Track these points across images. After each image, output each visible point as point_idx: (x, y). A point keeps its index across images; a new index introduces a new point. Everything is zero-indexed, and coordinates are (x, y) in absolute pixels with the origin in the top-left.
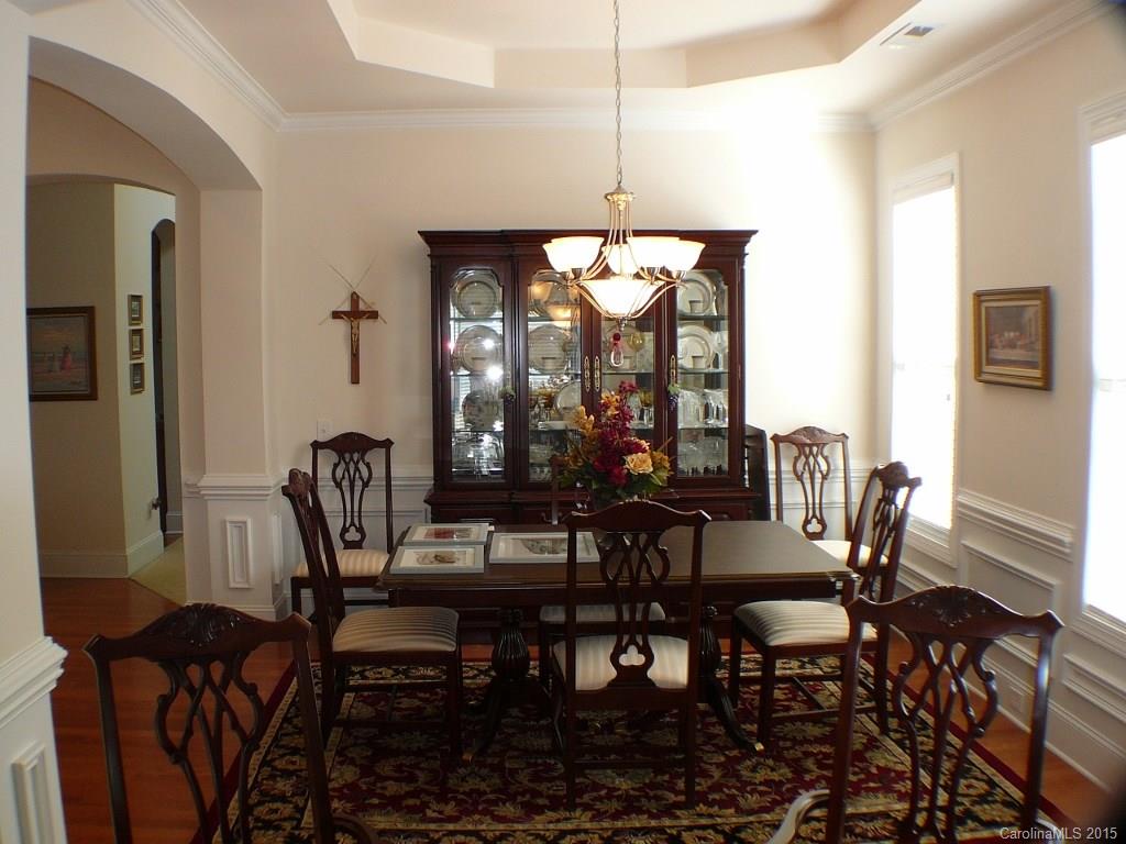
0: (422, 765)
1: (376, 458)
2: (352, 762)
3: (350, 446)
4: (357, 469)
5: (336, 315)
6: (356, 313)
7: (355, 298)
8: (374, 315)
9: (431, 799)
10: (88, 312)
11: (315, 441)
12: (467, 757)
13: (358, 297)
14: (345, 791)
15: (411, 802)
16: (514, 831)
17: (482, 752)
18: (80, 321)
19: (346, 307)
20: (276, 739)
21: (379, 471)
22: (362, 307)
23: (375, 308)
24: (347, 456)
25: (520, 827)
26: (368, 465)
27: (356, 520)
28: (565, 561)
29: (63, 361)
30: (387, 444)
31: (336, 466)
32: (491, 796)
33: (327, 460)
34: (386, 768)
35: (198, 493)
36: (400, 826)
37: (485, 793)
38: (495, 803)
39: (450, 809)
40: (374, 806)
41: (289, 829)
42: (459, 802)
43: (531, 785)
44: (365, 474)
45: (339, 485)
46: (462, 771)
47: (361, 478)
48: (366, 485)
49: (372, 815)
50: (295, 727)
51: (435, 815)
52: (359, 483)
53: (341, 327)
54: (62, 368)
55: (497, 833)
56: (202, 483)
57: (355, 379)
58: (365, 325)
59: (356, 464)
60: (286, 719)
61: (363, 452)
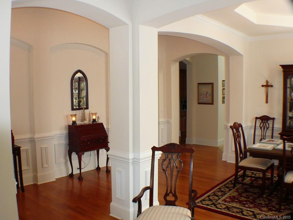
0: (253, 196)
1: (270, 122)
2: (238, 192)
3: (265, 119)
4: (266, 125)
5: (263, 86)
6: (267, 85)
7: (267, 82)
8: (272, 86)
9: (249, 203)
10: (212, 84)
11: (256, 117)
12: (264, 196)
13: (268, 82)
14: (232, 197)
15: (244, 202)
16: (262, 213)
17: (269, 196)
18: (210, 86)
19: (265, 84)
20: (226, 184)
21: (271, 126)
22: (269, 84)
23: (272, 84)
24: (264, 121)
25: (264, 213)
26: (268, 124)
27: (264, 137)
28: (282, 149)
29: (206, 95)
30: (273, 119)
31: (261, 123)
32: (263, 205)
33: (259, 122)
34: (244, 195)
35: (227, 127)
36: (238, 207)
37: (262, 204)
38: (262, 207)
39: (251, 206)
40: (235, 202)
41: (214, 202)
42: (255, 205)
43: (275, 205)
44: (268, 126)
45: (261, 128)
46: (261, 199)
47: (266, 127)
48: (267, 129)
49: (233, 203)
50: (232, 183)
51: (248, 206)
52: (266, 128)
53: (264, 89)
54: (206, 97)
55: (258, 213)
56: (228, 125)
57: (267, 102)
58: (270, 88)
59: (266, 123)
60: (231, 181)
61: (267, 120)
